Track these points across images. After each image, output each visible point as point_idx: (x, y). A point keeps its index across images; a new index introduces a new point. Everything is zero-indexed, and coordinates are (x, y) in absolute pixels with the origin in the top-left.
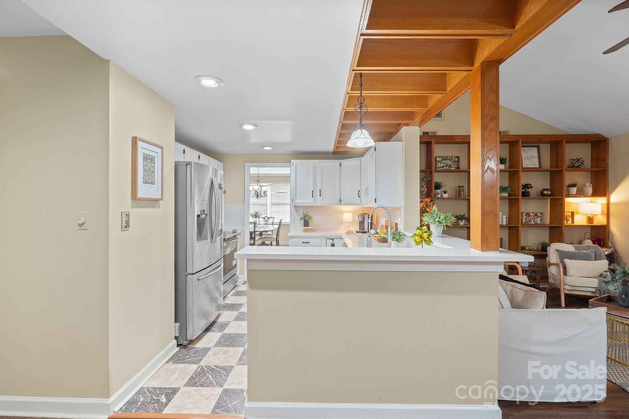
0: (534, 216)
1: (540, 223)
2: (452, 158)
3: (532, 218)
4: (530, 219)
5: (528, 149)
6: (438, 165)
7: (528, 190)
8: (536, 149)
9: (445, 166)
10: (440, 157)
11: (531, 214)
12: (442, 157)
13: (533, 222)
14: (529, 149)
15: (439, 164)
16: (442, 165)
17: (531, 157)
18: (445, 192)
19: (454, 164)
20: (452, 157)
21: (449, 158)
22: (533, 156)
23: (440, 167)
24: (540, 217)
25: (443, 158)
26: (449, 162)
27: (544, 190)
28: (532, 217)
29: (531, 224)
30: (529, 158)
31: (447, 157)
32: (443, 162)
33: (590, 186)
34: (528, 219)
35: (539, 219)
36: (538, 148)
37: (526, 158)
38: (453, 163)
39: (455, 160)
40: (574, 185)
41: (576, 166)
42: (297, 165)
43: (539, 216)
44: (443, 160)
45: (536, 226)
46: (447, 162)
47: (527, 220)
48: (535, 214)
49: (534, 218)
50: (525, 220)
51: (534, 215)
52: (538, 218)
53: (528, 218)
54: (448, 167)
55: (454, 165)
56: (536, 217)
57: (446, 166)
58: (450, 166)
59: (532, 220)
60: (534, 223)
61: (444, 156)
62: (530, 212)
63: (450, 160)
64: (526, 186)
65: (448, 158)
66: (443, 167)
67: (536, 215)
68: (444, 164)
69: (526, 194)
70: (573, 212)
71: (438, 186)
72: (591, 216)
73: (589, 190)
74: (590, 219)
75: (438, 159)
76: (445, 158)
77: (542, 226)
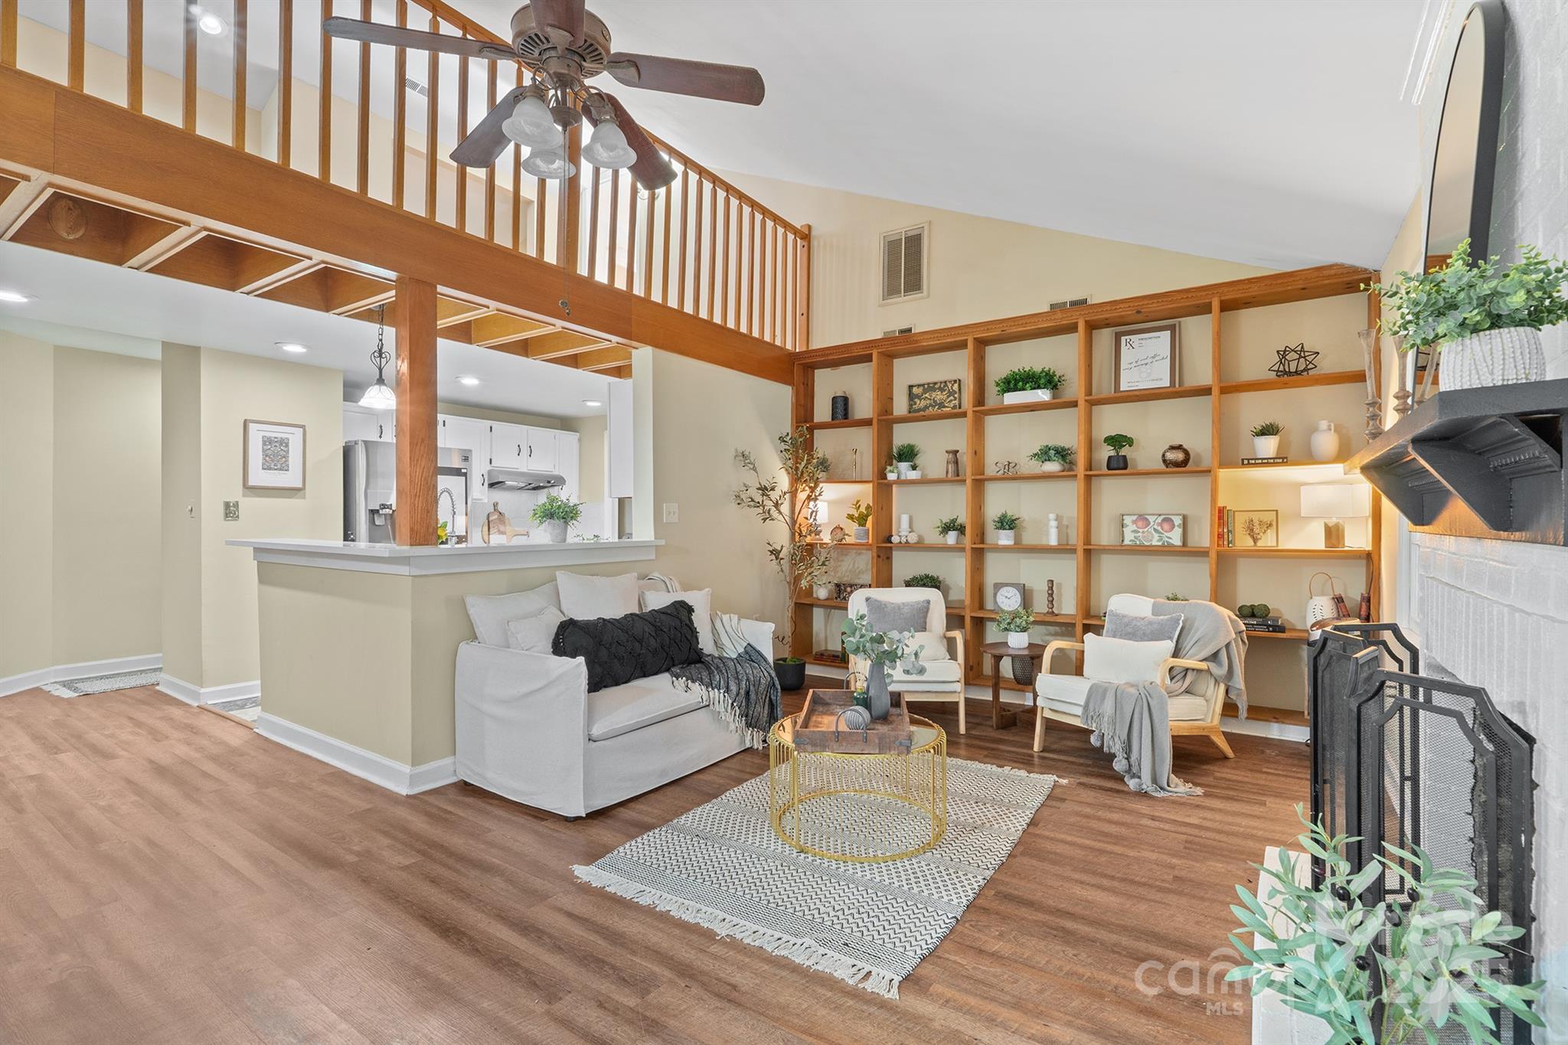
0: (1160, 524)
1: (1179, 543)
2: (946, 385)
3: (1155, 529)
4: (1150, 532)
5: (1142, 339)
6: (915, 403)
7: (1124, 452)
8: (1166, 335)
9: (931, 405)
10: (919, 386)
11: (1151, 519)
12: (923, 385)
13: (1158, 541)
14: (1146, 339)
15: (918, 402)
16: (923, 404)
17: (1150, 361)
18: (915, 468)
19: (952, 398)
20: (945, 382)
21: (939, 384)
22: (1154, 357)
23: (919, 410)
24: (1180, 526)
25: (926, 386)
26: (939, 396)
27: (1172, 448)
28: (1156, 527)
29: (1151, 546)
30: (1143, 362)
31: (936, 383)
32: (927, 395)
34: (1143, 532)
36: (1172, 328)
37: (1134, 365)
38: (948, 397)
39: (952, 388)
40: (1268, 430)
41: (1292, 372)
43: (1176, 523)
44: (925, 391)
45: (1166, 551)
46: (934, 394)
47: (1140, 534)
48: (1162, 517)
49: (1159, 528)
50: (1133, 535)
51: (1160, 519)
53: (1141, 530)
54: (937, 407)
55: (951, 401)
56: (1166, 526)
57: (933, 406)
58: (941, 405)
59: (1156, 536)
60: (1160, 544)
61: (928, 381)
62: (1150, 512)
63: (942, 390)
64: (1118, 441)
65: (937, 386)
66: (926, 407)
67: (1168, 520)
68: (929, 401)
69: (1114, 464)
70: (1277, 511)
71: (908, 454)
72: (1332, 522)
73: (1326, 442)
74: (1333, 534)
75: (915, 390)
76: (930, 387)
77: (1186, 551)
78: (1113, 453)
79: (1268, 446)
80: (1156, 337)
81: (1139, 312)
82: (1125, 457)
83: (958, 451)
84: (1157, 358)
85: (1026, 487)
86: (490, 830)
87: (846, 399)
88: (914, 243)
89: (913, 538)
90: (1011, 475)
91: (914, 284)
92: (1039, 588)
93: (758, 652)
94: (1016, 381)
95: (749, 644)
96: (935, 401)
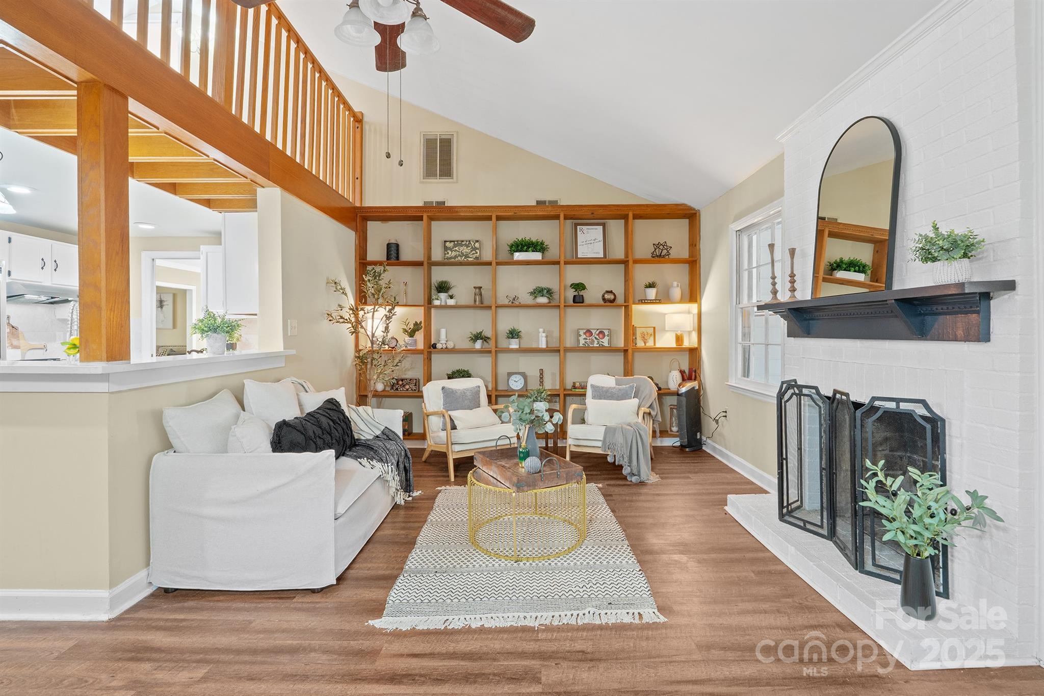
0: (598, 335)
1: (607, 345)
2: (470, 243)
3: (595, 338)
4: (592, 340)
5: (588, 229)
6: (448, 253)
7: (582, 293)
8: (600, 228)
9: (459, 255)
10: (451, 242)
11: (593, 332)
12: (454, 241)
13: (597, 344)
14: (590, 229)
15: (450, 253)
16: (454, 254)
17: (592, 242)
18: (451, 297)
19: (474, 252)
20: (470, 241)
21: (465, 242)
22: (595, 240)
23: (451, 258)
24: (608, 336)
25: (456, 242)
26: (465, 250)
27: (607, 292)
28: (596, 336)
29: (594, 347)
30: (589, 242)
31: (463, 241)
32: (457, 248)
33: (678, 286)
34: (589, 339)
35: (606, 338)
36: (604, 225)
37: (585, 243)
38: (472, 251)
39: (474, 246)
40: (651, 286)
41: (660, 255)
42: (208, 253)
43: (606, 335)
44: (455, 246)
45: (602, 349)
46: (461, 248)
47: (587, 340)
48: (599, 331)
49: (597, 337)
50: (584, 341)
51: (598, 332)
52: (605, 336)
53: (588, 338)
54: (464, 257)
55: (474, 254)
56: (601, 336)
57: (461, 256)
58: (467, 256)
59: (596, 341)
60: (598, 346)
61: (457, 239)
62: (593, 328)
63: (467, 246)
64: (579, 287)
65: (463, 243)
66: (456, 257)
67: (601, 332)
68: (457, 253)
69: (577, 300)
70: (654, 328)
71: (443, 287)
72: (679, 333)
73: (676, 292)
74: (679, 339)
75: (448, 244)
76: (459, 243)
77: (611, 350)
78: (576, 293)
79: (652, 293)
80: (596, 229)
81: (592, 214)
82: (582, 295)
83: (481, 287)
84: (596, 241)
85: (523, 313)
86: (250, 622)
87: (397, 246)
88: (446, 145)
89: (450, 345)
90: (514, 304)
91: (446, 171)
92: (533, 373)
93: (393, 432)
94: (523, 246)
95: (386, 427)
96: (462, 253)
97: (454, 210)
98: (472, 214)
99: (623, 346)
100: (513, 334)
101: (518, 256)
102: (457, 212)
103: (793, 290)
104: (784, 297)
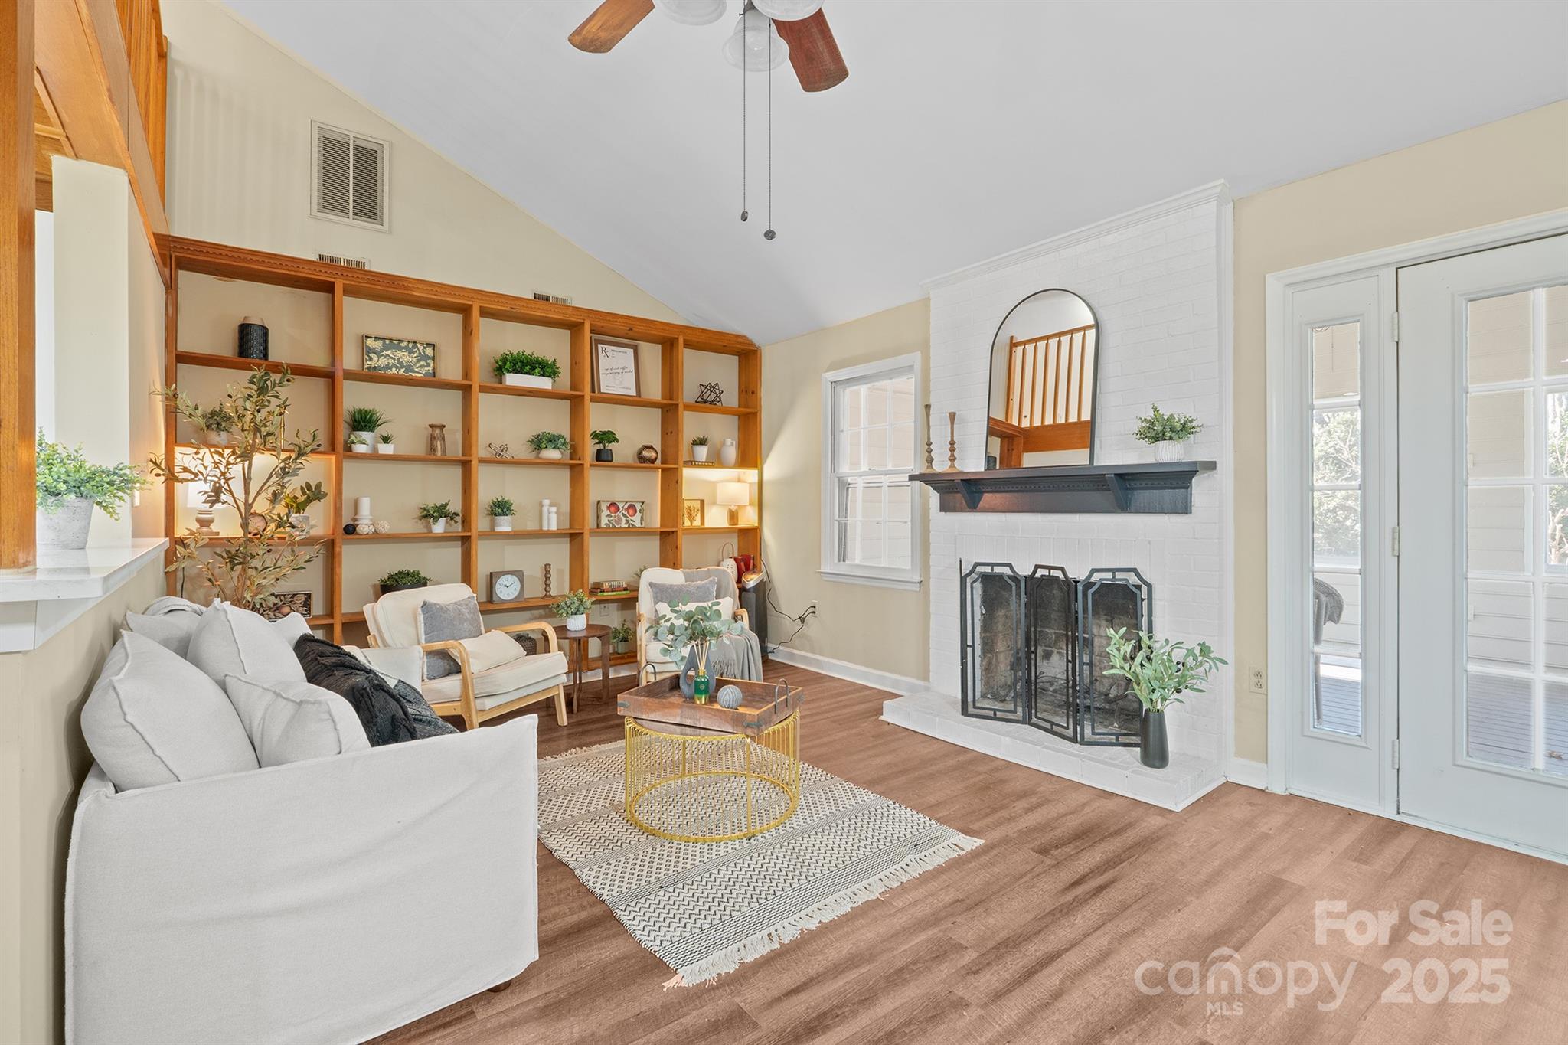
0: (627, 510)
1: (639, 525)
2: (415, 346)
3: (623, 514)
4: (619, 518)
5: (614, 351)
6: (371, 359)
7: (610, 446)
8: (631, 351)
9: (394, 365)
10: (377, 338)
11: (620, 505)
12: (383, 339)
13: (626, 524)
14: (616, 351)
15: (375, 358)
16: (383, 361)
17: (620, 371)
18: (386, 440)
19: (422, 363)
20: (415, 343)
21: (405, 344)
22: (623, 369)
23: (377, 368)
24: (640, 511)
25: (387, 342)
26: (405, 357)
27: (645, 447)
28: (623, 512)
29: (621, 528)
30: (615, 371)
31: (403, 341)
32: (389, 353)
33: (732, 444)
34: (615, 517)
35: (638, 515)
36: (635, 348)
37: (609, 371)
38: (419, 361)
39: (424, 352)
40: (702, 442)
41: (708, 400)
43: (638, 510)
44: (386, 347)
45: (632, 532)
46: (399, 354)
47: (612, 518)
48: (628, 504)
49: (626, 513)
50: (607, 519)
51: (626, 506)
52: (636, 512)
53: (613, 515)
54: (403, 370)
55: (423, 366)
56: (631, 511)
57: (397, 367)
58: (409, 368)
59: (624, 519)
60: (627, 526)
61: (390, 336)
62: (620, 500)
63: (411, 352)
64: (605, 437)
65: (402, 344)
66: (387, 367)
67: (632, 506)
68: (391, 361)
69: (603, 457)
70: (702, 502)
71: (363, 421)
72: (734, 508)
73: (731, 452)
74: (733, 516)
75: (370, 342)
76: (395, 343)
77: (644, 532)
78: (600, 446)
79: (702, 452)
80: (623, 352)
82: (610, 450)
83: (444, 426)
84: (627, 369)
85: (510, 472)
87: (265, 331)
88: (368, 160)
89: (385, 527)
90: (499, 459)
91: (368, 207)
92: (534, 572)
94: (524, 365)
96: (401, 363)
97: (401, 283)
98: (435, 297)
99: (658, 525)
100: (501, 508)
101: (512, 379)
102: (405, 288)
103: (953, 459)
104: (941, 466)
